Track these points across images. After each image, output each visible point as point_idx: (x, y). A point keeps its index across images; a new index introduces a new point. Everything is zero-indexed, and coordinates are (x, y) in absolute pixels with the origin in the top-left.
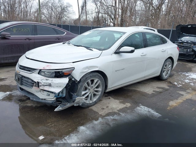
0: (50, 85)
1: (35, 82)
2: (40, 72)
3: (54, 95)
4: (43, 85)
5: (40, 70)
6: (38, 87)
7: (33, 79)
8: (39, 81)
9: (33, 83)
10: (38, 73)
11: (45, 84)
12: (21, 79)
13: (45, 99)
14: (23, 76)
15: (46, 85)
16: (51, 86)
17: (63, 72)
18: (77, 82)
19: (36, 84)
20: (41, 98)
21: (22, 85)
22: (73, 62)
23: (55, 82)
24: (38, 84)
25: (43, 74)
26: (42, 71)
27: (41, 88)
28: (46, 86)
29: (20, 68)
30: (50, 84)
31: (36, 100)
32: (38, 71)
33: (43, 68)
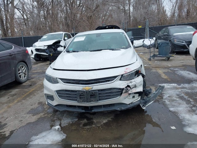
3: (138, 95)
10: (120, 80)
14: (99, 90)
19: (127, 90)
23: (138, 82)
26: (124, 75)
28: (133, 88)
30: (135, 85)
32: (120, 77)
33: (125, 72)
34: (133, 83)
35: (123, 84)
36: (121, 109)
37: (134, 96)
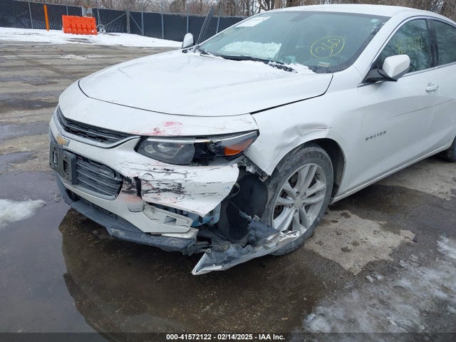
0: (178, 190)
1: (128, 179)
2: (142, 144)
3: (191, 221)
4: (154, 189)
5: (143, 138)
6: (139, 195)
7: (117, 168)
8: (141, 176)
9: (121, 183)
10: (136, 149)
11: (162, 187)
12: (73, 166)
13: (158, 235)
14: (78, 157)
15: (165, 190)
16: (182, 193)
17: (222, 145)
18: (265, 179)
19: (133, 186)
20: (145, 230)
21: (78, 187)
22: (251, 113)
23: (196, 180)
24: (137, 186)
25: (152, 152)
26: (149, 140)
27: (148, 198)
28: (166, 193)
29: (68, 130)
30: (180, 184)
31: (127, 238)
32: (135, 141)
33: (155, 129)
34: (173, 176)
35: (133, 166)
36: (117, 233)
37: (176, 220)
